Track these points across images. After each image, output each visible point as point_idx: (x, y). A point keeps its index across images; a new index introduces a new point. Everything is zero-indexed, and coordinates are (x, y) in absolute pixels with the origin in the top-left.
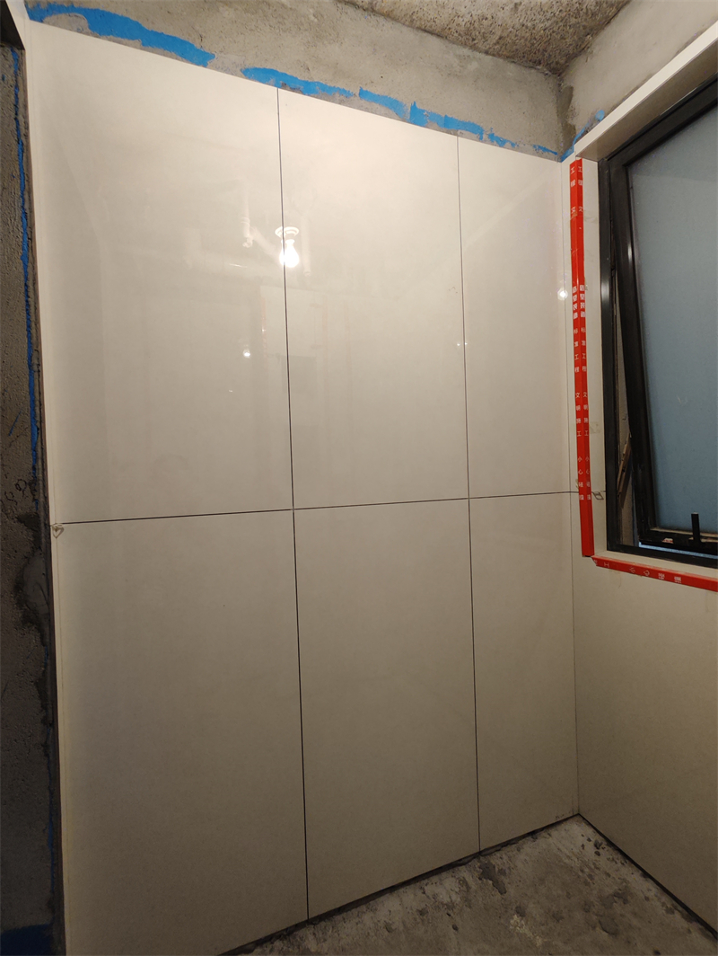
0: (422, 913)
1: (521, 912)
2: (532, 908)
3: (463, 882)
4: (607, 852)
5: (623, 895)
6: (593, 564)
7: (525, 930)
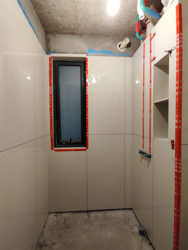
1: (54, 244)
2: (55, 241)
4: (58, 215)
5: (65, 220)
6: (54, 151)
7: (58, 246)
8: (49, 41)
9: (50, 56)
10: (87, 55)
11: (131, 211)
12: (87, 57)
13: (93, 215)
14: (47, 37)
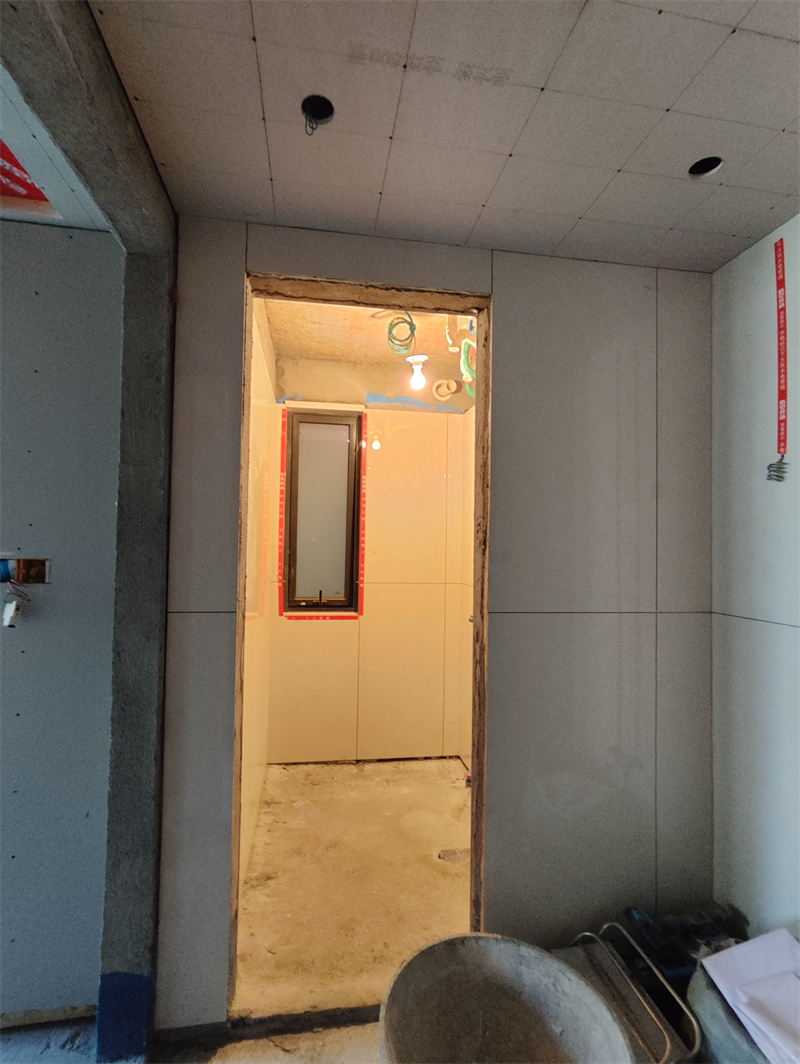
0: (269, 831)
1: (293, 802)
2: (294, 798)
3: (266, 813)
4: (288, 767)
5: (308, 774)
6: (286, 619)
7: (301, 804)
8: (283, 374)
9: (284, 406)
10: (366, 407)
11: (459, 761)
12: (365, 411)
13: (368, 768)
14: (279, 365)
